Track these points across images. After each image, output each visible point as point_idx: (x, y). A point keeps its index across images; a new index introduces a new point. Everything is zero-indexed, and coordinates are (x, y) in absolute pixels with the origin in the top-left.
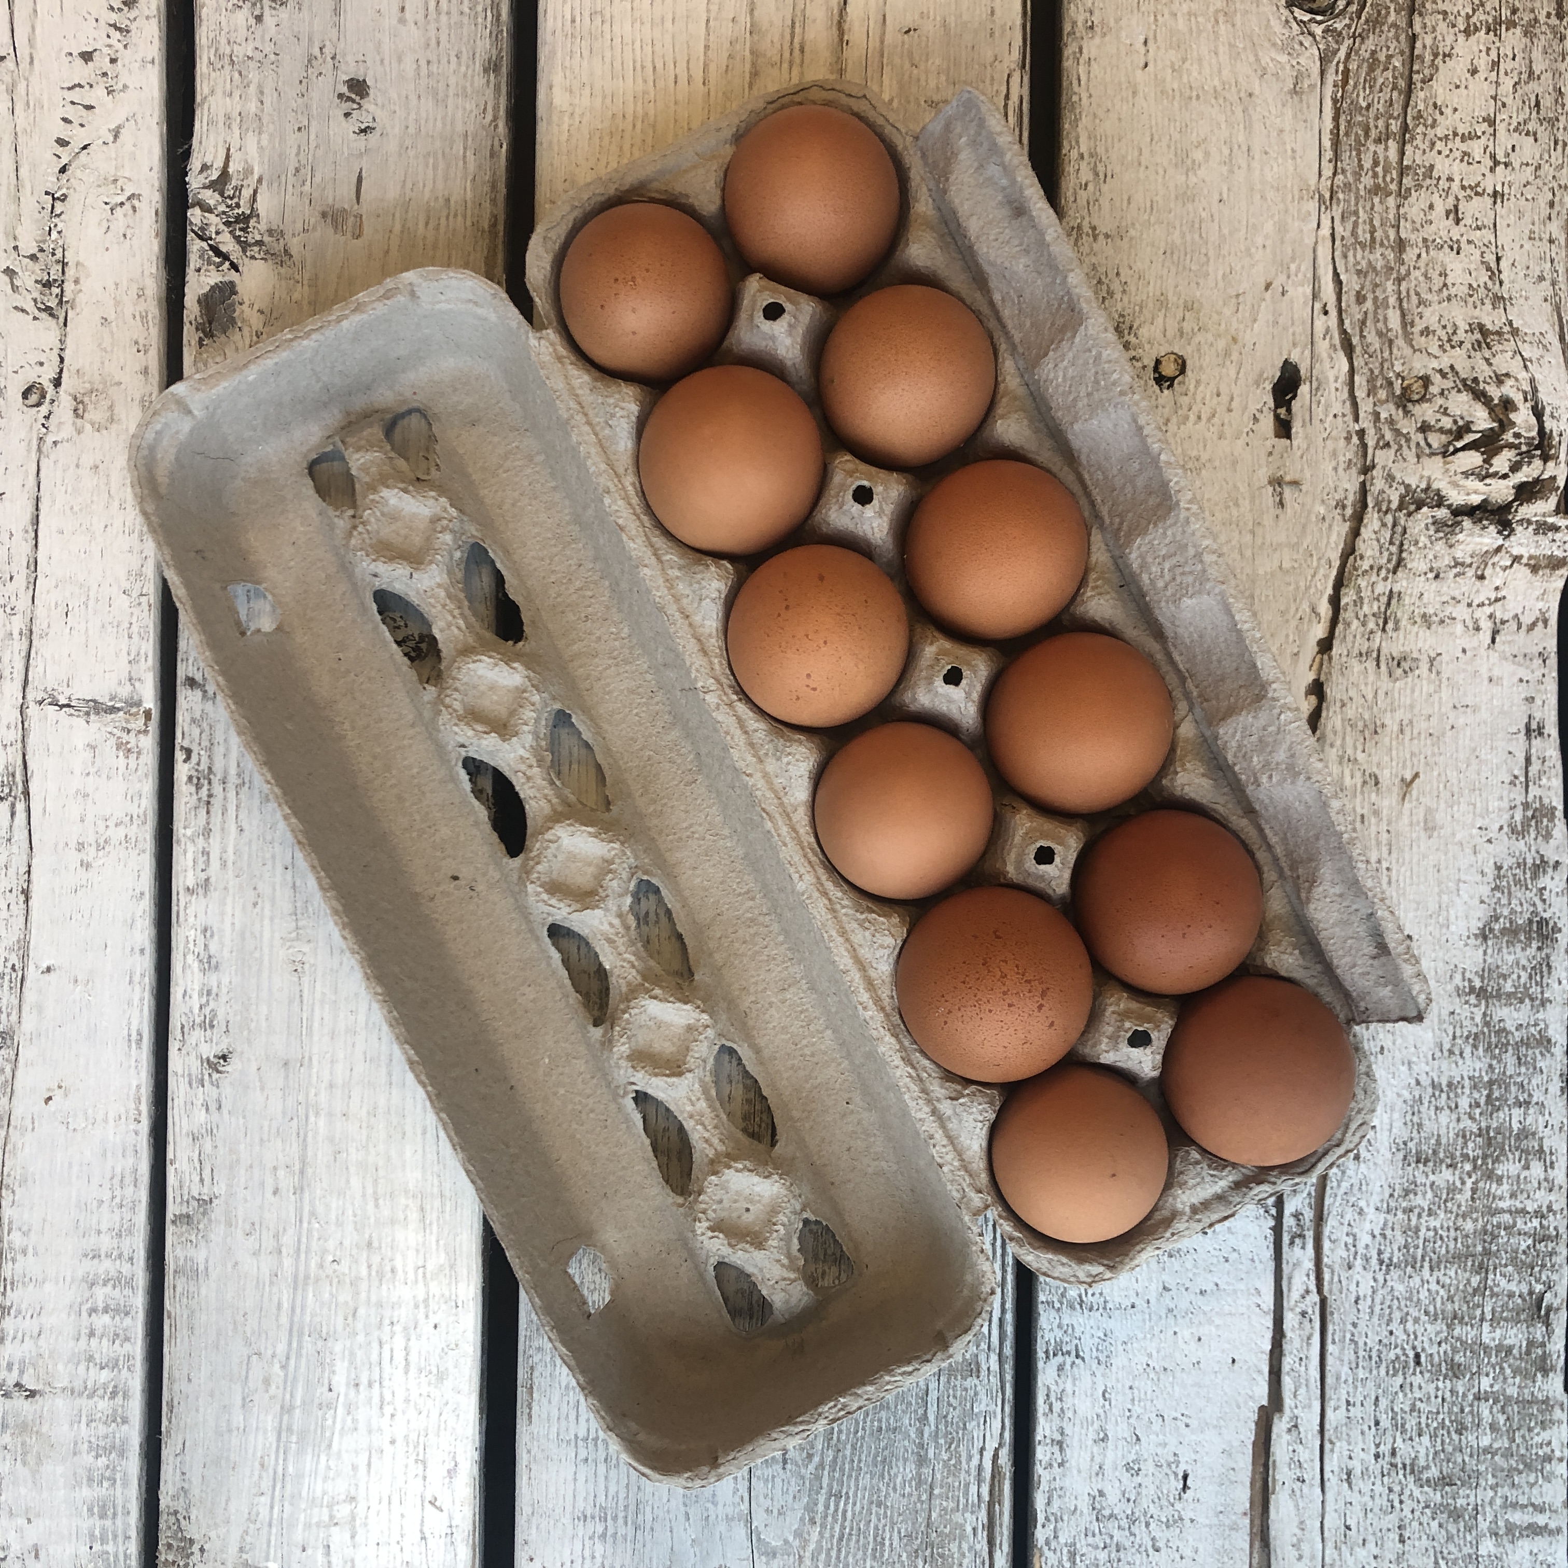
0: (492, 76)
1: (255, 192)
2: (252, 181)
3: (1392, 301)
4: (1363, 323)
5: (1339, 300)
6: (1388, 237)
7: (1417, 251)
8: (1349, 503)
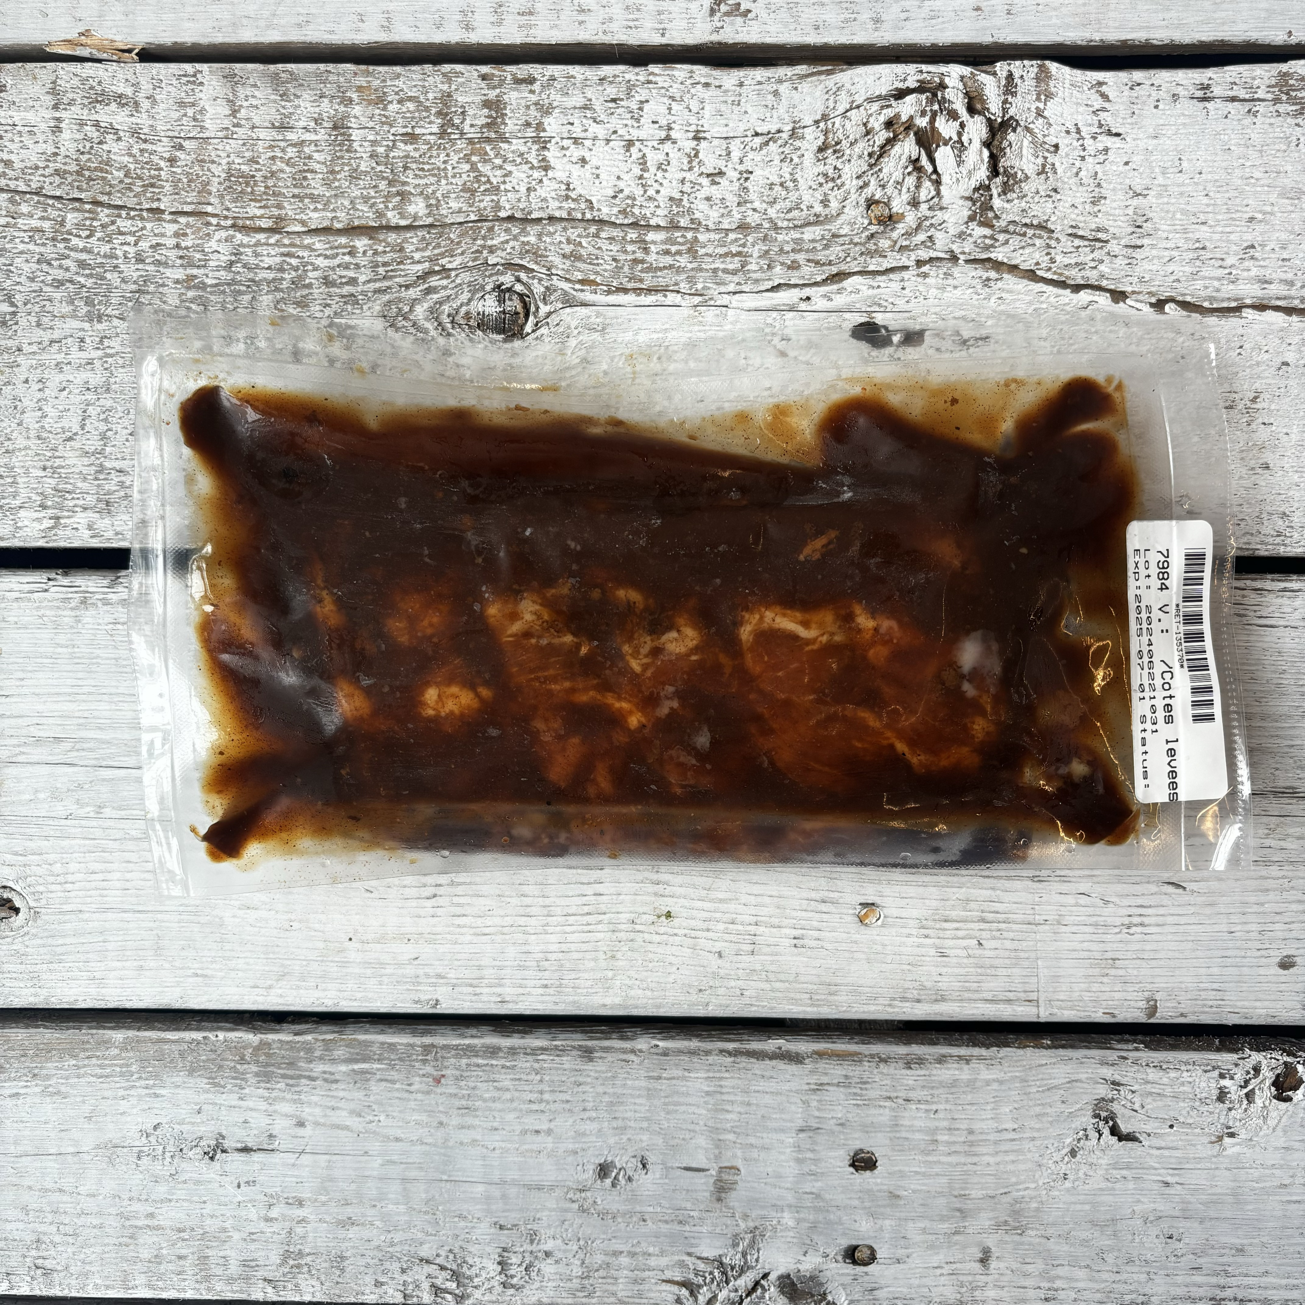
0: (596, 1054)
1: (699, 1258)
2: (689, 1260)
3: (795, 235)
4: (817, 263)
5: (796, 286)
6: (736, 240)
7: (750, 213)
8: (985, 275)
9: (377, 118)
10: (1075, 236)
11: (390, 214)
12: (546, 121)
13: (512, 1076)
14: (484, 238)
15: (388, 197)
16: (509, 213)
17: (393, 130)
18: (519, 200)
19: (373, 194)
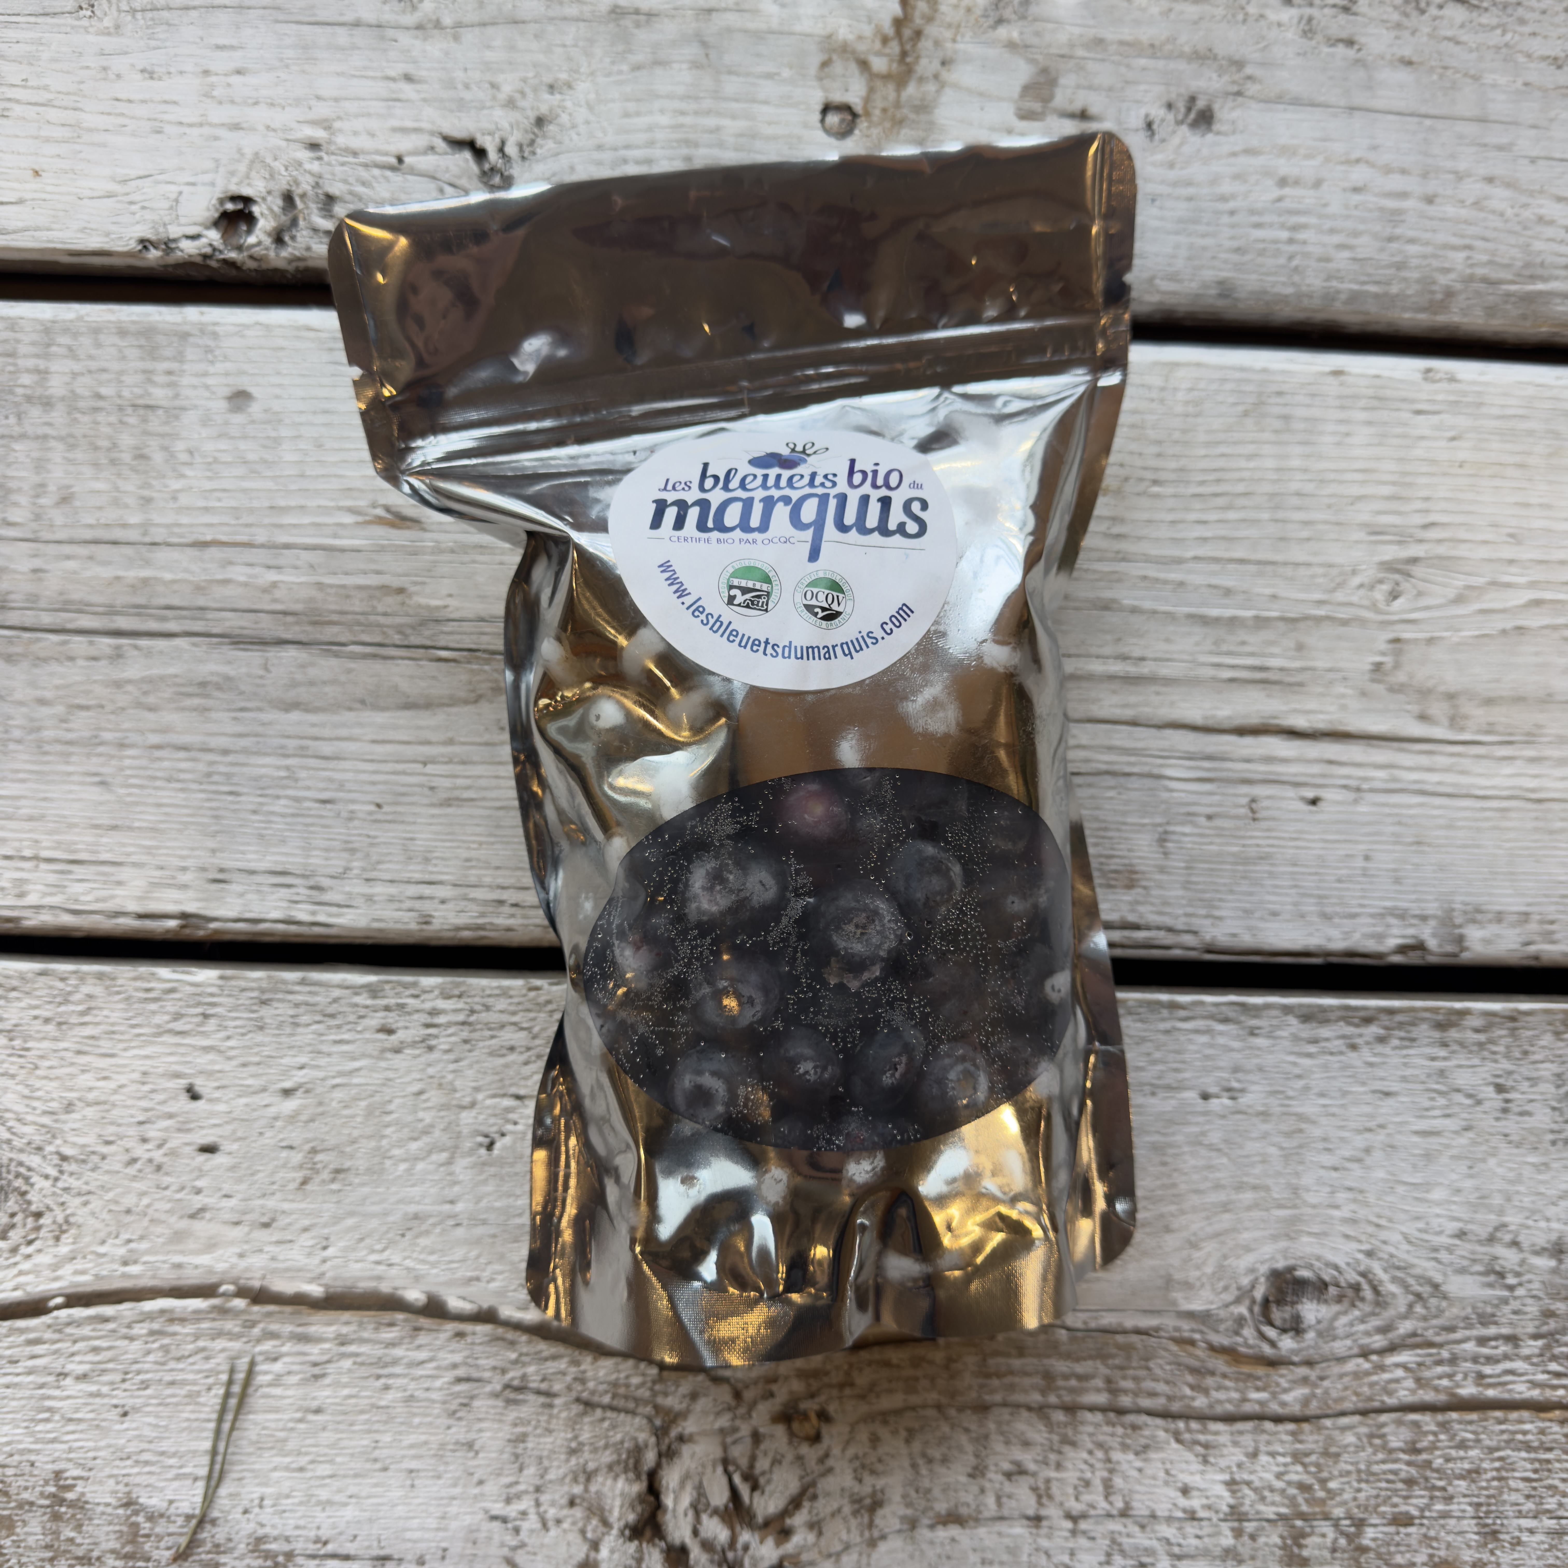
9: (1443, 1546)
10: (548, 1394)
11: (1433, 1428)
12: (1228, 1540)
13: (1330, 265)
14: (1314, 1395)
15: (1433, 1448)
16: (1281, 1428)
17: (1424, 1530)
18: (1268, 1443)
19: (1453, 1453)
